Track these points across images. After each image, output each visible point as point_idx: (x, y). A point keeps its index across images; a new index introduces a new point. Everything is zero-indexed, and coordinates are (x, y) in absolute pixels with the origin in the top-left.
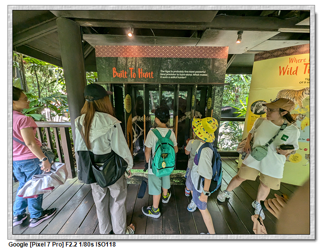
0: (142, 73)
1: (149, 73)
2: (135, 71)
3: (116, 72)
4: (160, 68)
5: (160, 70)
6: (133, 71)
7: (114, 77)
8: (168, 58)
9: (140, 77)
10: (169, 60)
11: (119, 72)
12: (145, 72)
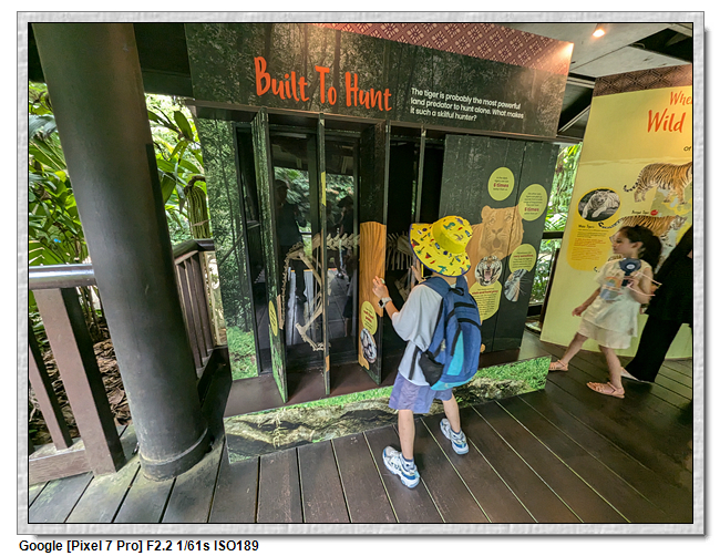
0: (355, 89)
1: (379, 93)
2: (336, 77)
3: (267, 76)
4: (411, 81)
5: (409, 87)
6: (327, 81)
7: (260, 92)
8: (435, 52)
9: (349, 104)
10: (435, 58)
11: (279, 78)
12: (367, 86)
